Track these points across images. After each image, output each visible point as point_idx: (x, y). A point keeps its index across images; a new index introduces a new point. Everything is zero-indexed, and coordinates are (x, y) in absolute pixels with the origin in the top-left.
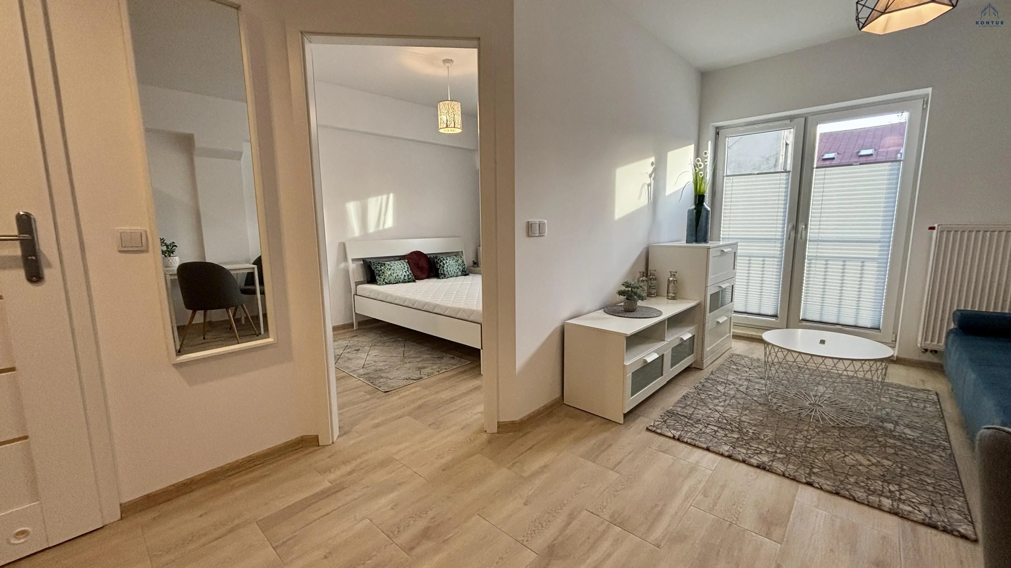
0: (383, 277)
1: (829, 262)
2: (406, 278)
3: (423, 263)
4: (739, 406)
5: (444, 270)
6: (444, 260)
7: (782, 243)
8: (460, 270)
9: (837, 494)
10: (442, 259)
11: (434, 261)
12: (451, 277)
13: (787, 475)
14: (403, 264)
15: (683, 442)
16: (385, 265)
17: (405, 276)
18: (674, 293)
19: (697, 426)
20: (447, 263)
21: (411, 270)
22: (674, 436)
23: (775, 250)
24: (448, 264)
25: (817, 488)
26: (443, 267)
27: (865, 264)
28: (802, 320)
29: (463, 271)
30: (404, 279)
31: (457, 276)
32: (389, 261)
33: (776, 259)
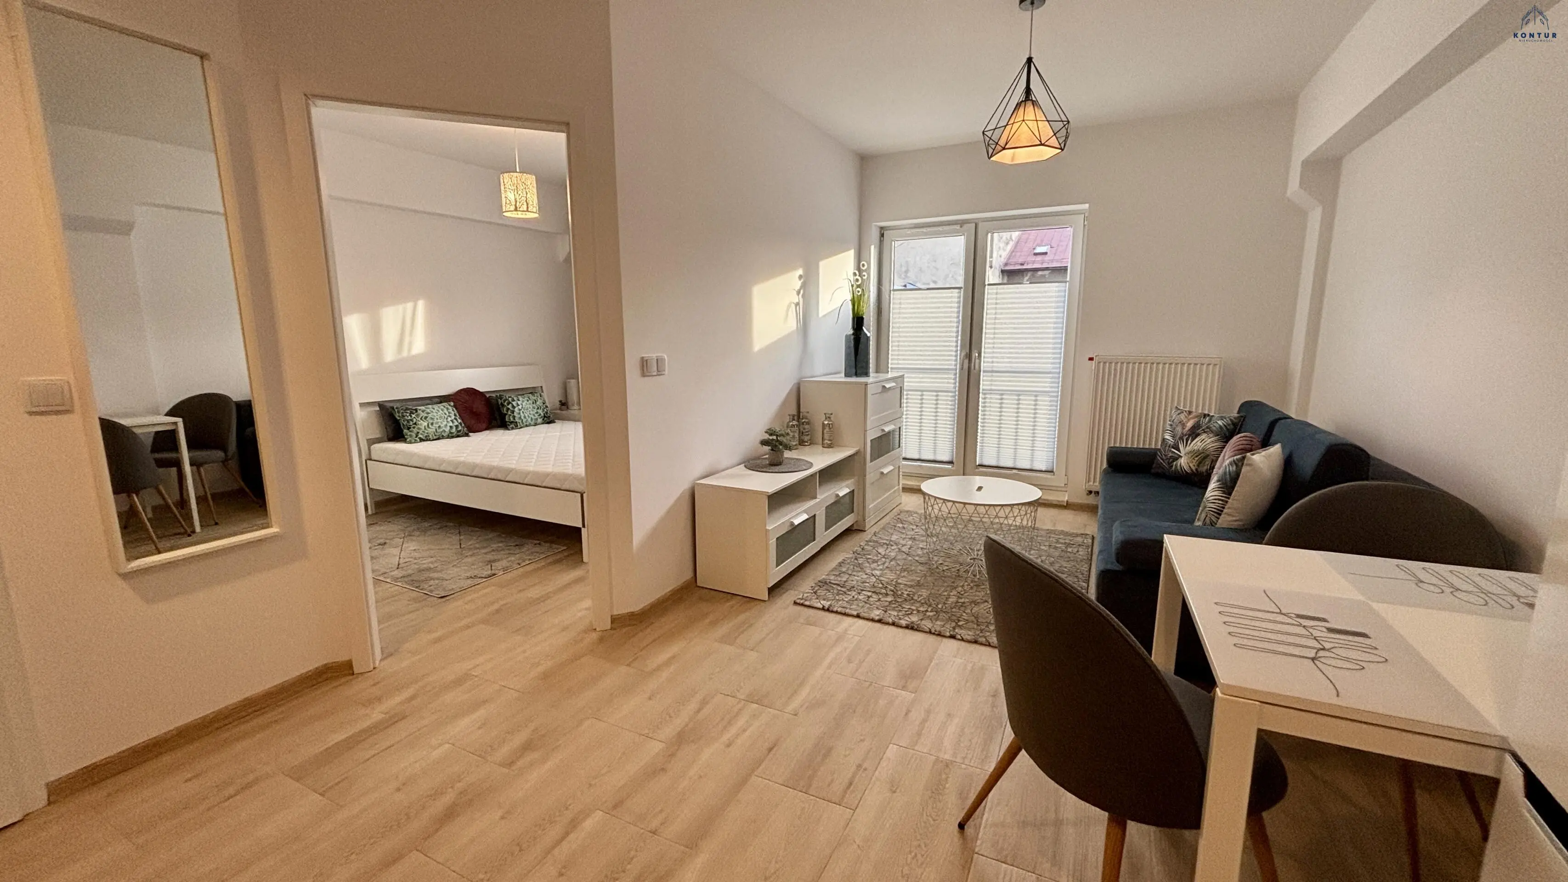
0: (415, 430)
1: (1004, 397)
2: (454, 430)
3: (480, 407)
4: (898, 568)
5: (514, 417)
6: (513, 400)
7: (956, 374)
8: (540, 415)
9: (976, 642)
10: (510, 399)
11: (498, 403)
12: (527, 426)
13: (933, 631)
14: (448, 409)
15: (832, 612)
16: (417, 412)
17: (451, 427)
18: (829, 440)
19: (850, 593)
20: (518, 405)
21: (461, 417)
22: (824, 606)
23: (948, 383)
24: (520, 407)
25: (959, 639)
26: (513, 412)
27: (1038, 398)
28: (979, 465)
29: (545, 416)
30: (451, 433)
31: (536, 424)
32: (423, 405)
33: (950, 394)
